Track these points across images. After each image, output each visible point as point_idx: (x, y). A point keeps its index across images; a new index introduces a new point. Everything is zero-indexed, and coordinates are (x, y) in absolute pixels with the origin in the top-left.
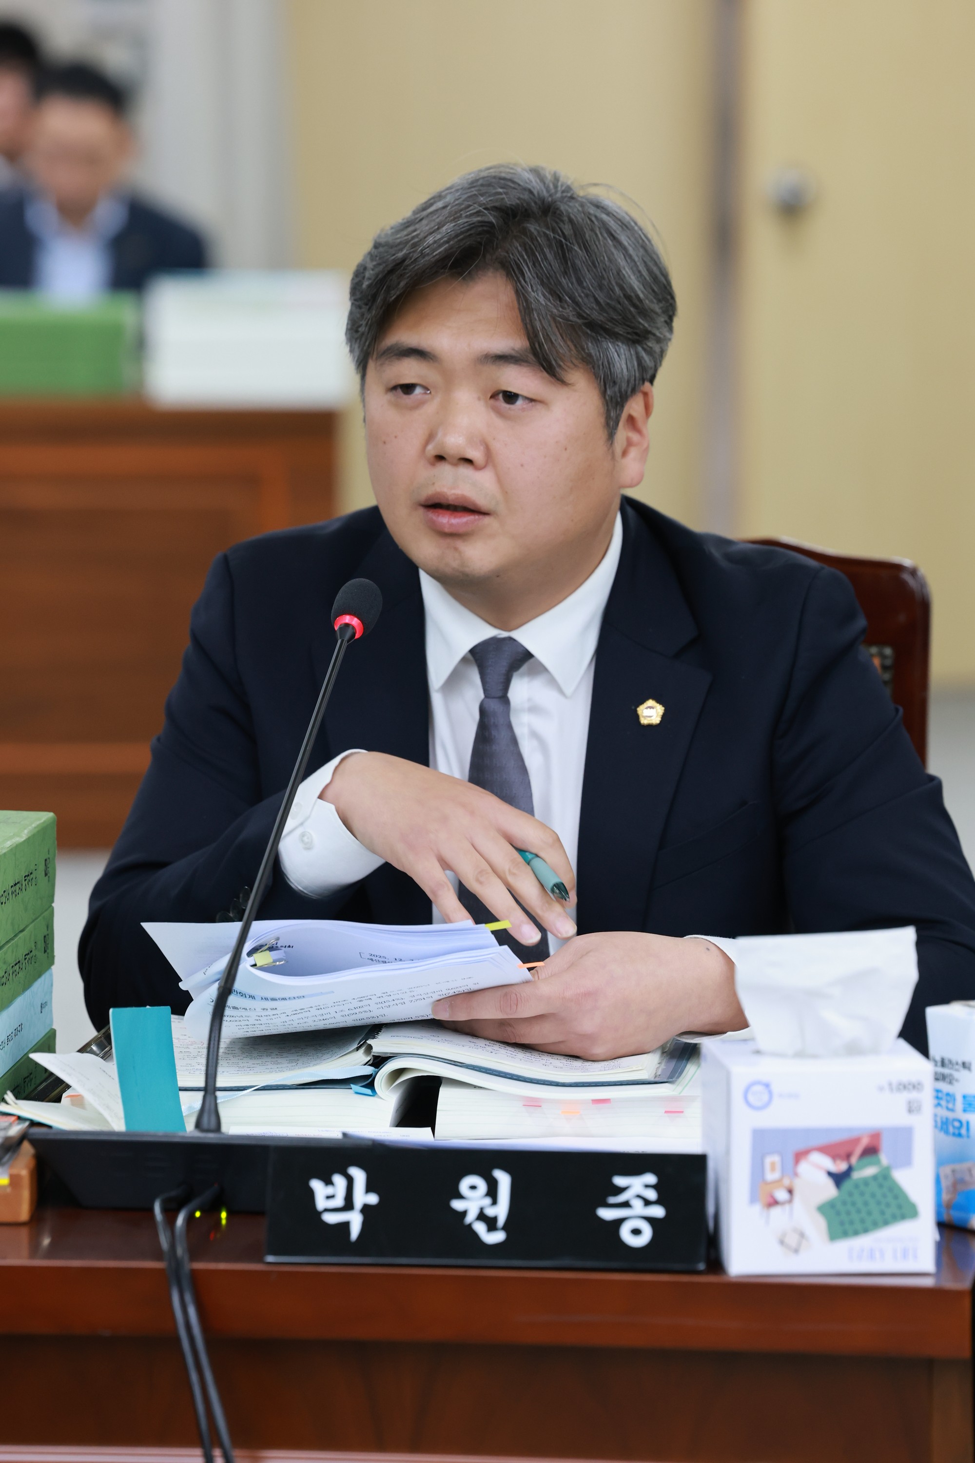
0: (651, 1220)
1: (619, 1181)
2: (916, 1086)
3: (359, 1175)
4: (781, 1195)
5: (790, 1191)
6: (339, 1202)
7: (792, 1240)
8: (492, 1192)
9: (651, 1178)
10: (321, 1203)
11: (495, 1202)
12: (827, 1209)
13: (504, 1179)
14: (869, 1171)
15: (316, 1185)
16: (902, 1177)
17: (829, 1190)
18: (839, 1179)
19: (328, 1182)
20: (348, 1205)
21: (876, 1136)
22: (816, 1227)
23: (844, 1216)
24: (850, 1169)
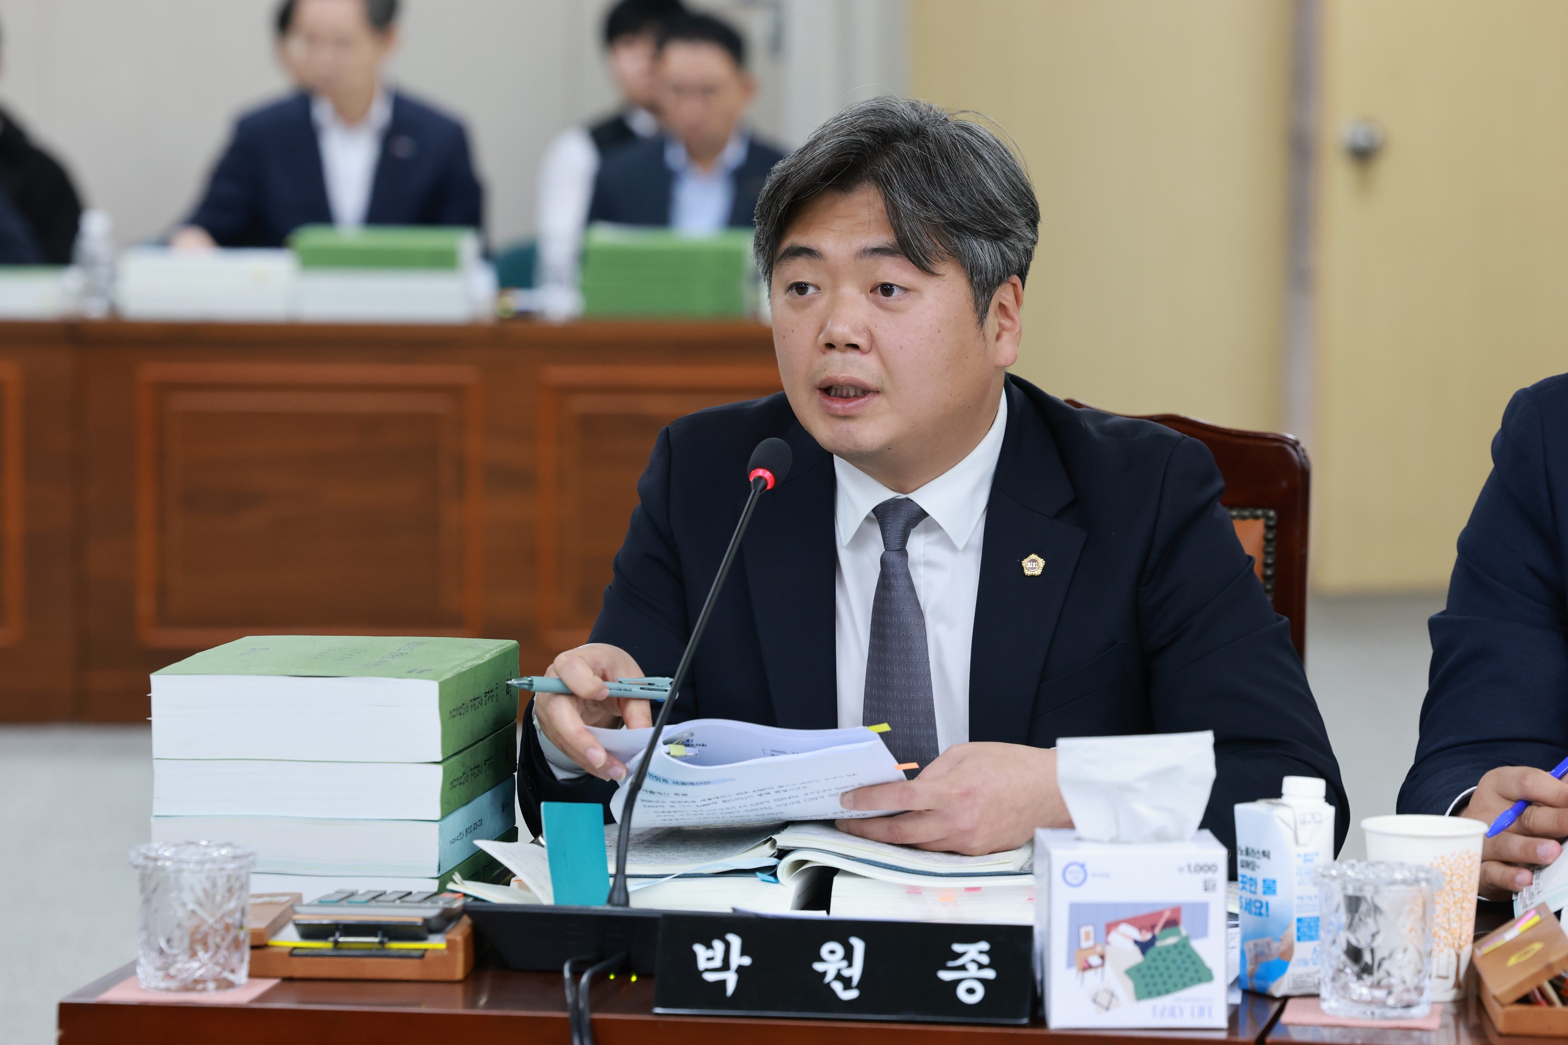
0: (980, 981)
1: (957, 948)
2: (1211, 868)
3: (735, 941)
4: (1094, 960)
5: (1105, 958)
6: (718, 963)
7: (1102, 1000)
8: (849, 955)
9: (986, 946)
10: (703, 965)
11: (850, 965)
12: (1134, 973)
13: (857, 945)
14: (1171, 941)
15: (699, 949)
16: (1198, 945)
17: (1136, 956)
18: (1144, 947)
19: (709, 946)
20: (725, 966)
21: (1177, 910)
22: (1124, 988)
23: (1148, 979)
24: (1154, 939)
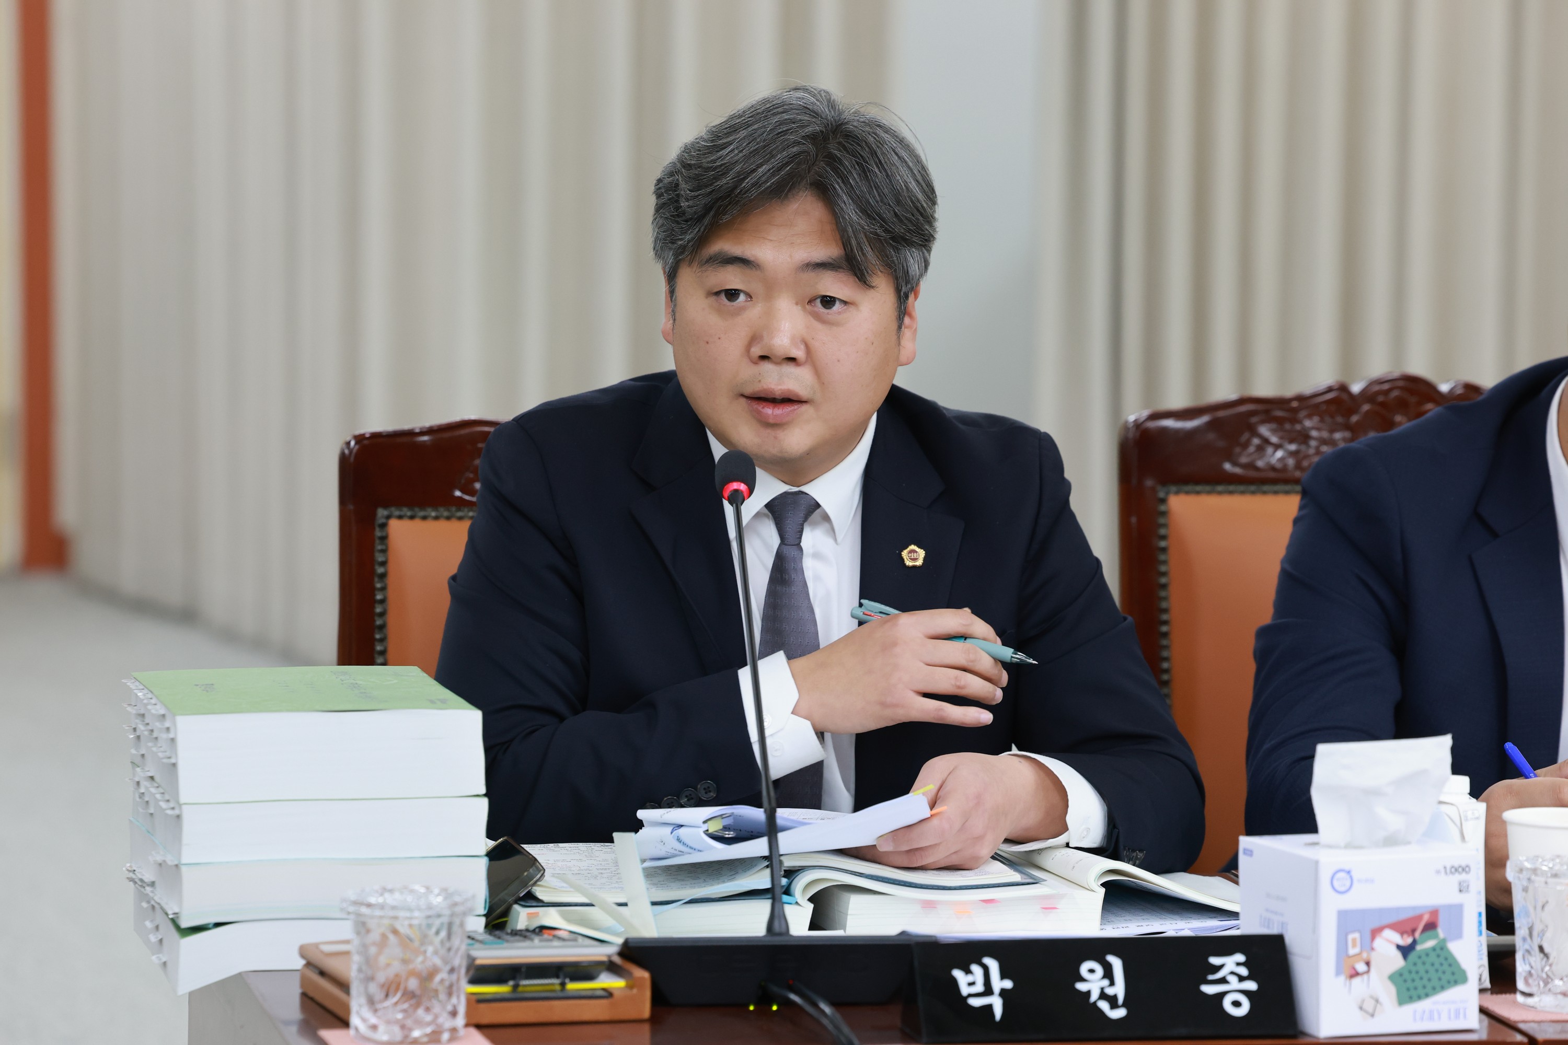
0: (1246, 993)
1: (1215, 961)
2: (1465, 869)
3: (993, 965)
4: (1361, 967)
5: (1368, 964)
6: (979, 988)
7: (1369, 1006)
8: (1108, 974)
9: (1239, 957)
10: (965, 990)
11: (1112, 983)
12: (1397, 978)
13: (1117, 964)
14: (1430, 944)
15: (958, 974)
16: (1454, 947)
17: (1398, 961)
18: (1405, 951)
19: (968, 971)
20: (988, 991)
21: (1435, 913)
22: (1387, 993)
23: (1410, 984)
24: (1415, 942)
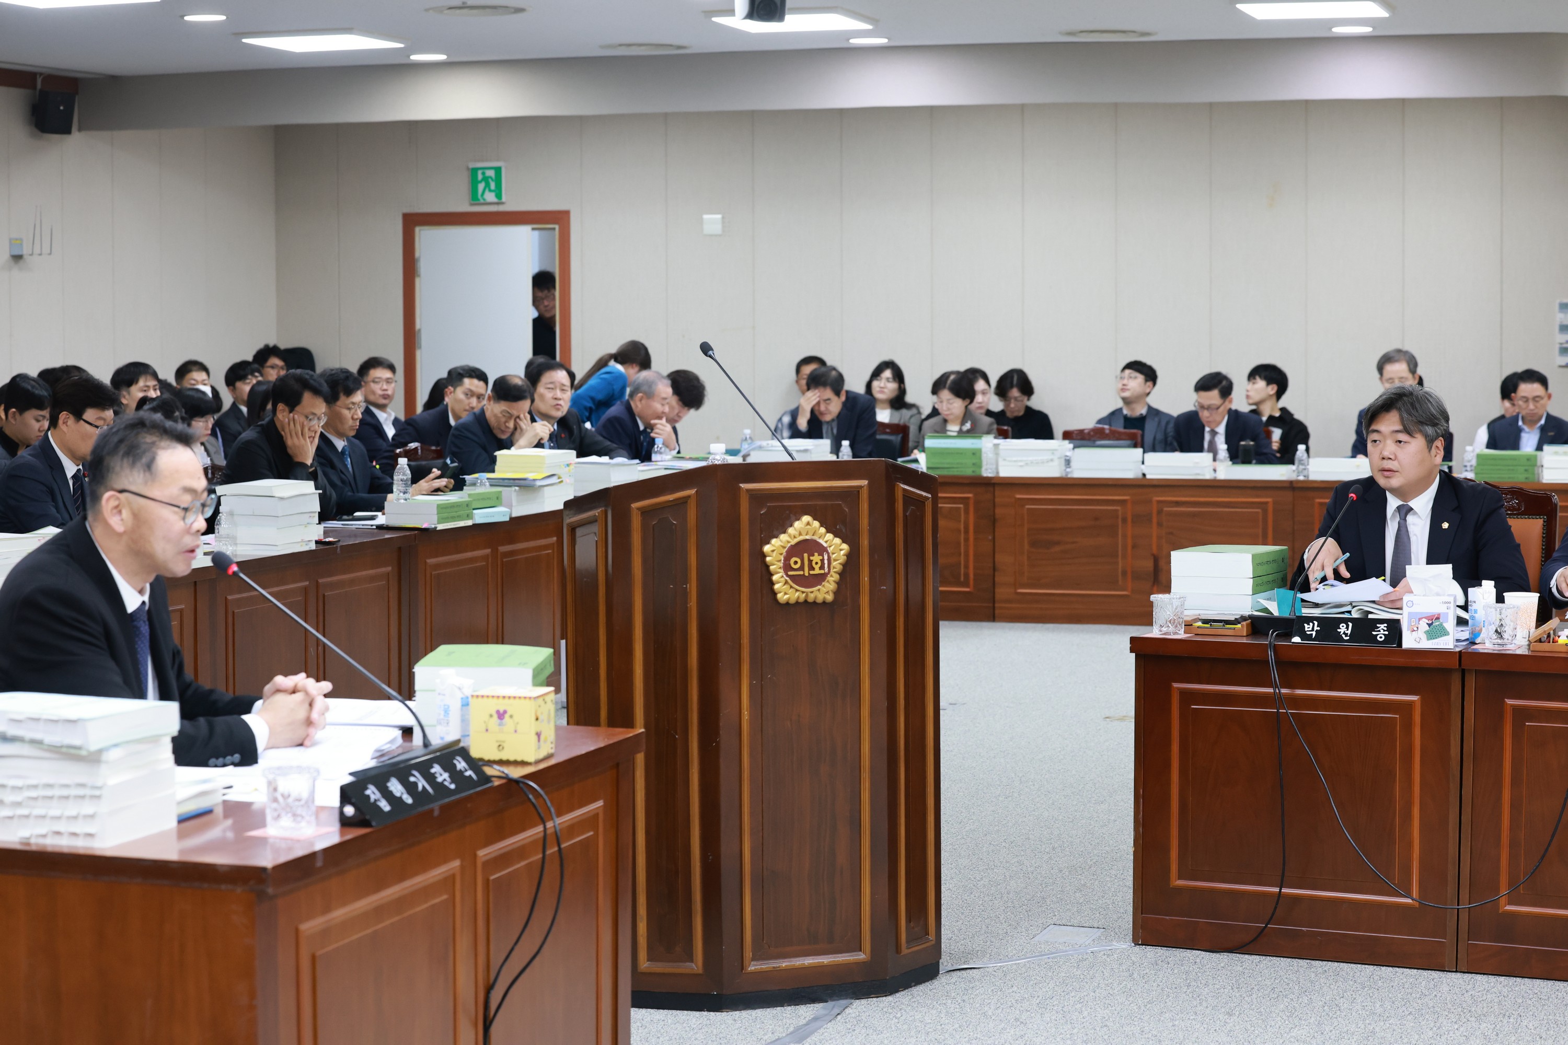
0: (1384, 634)
1: (1378, 625)
2: (1449, 603)
3: (1316, 623)
4: (1415, 629)
5: (1417, 628)
6: (1310, 629)
7: (1418, 640)
8: (1347, 628)
9: (1386, 625)
10: (1306, 629)
11: (1348, 630)
12: (1426, 632)
13: (1350, 624)
14: (1437, 623)
15: (1306, 625)
16: (1445, 625)
17: (1427, 628)
18: (1429, 625)
19: (1309, 624)
20: (1313, 630)
21: (1439, 614)
22: (1424, 637)
23: (1431, 634)
24: (1432, 622)
